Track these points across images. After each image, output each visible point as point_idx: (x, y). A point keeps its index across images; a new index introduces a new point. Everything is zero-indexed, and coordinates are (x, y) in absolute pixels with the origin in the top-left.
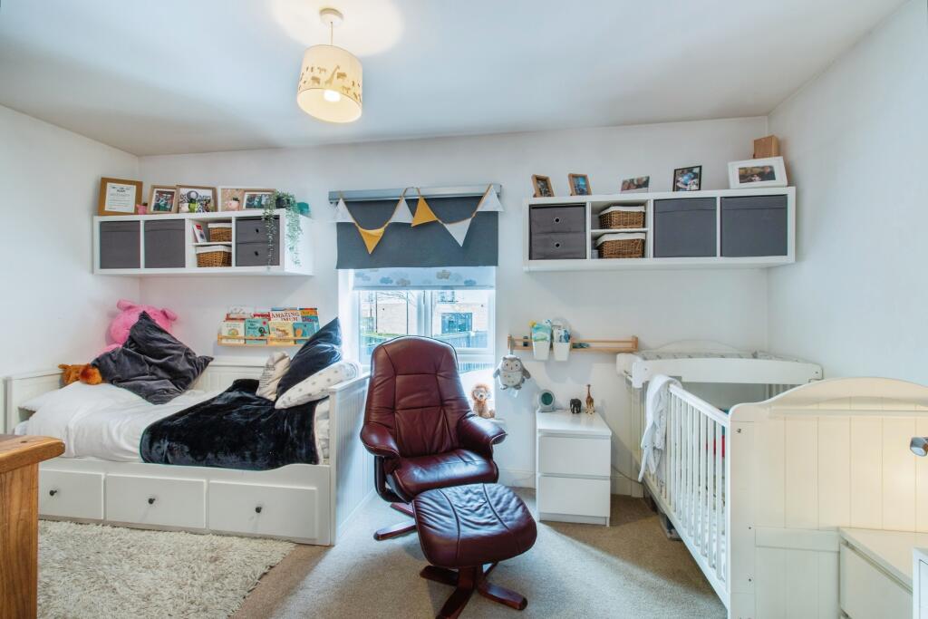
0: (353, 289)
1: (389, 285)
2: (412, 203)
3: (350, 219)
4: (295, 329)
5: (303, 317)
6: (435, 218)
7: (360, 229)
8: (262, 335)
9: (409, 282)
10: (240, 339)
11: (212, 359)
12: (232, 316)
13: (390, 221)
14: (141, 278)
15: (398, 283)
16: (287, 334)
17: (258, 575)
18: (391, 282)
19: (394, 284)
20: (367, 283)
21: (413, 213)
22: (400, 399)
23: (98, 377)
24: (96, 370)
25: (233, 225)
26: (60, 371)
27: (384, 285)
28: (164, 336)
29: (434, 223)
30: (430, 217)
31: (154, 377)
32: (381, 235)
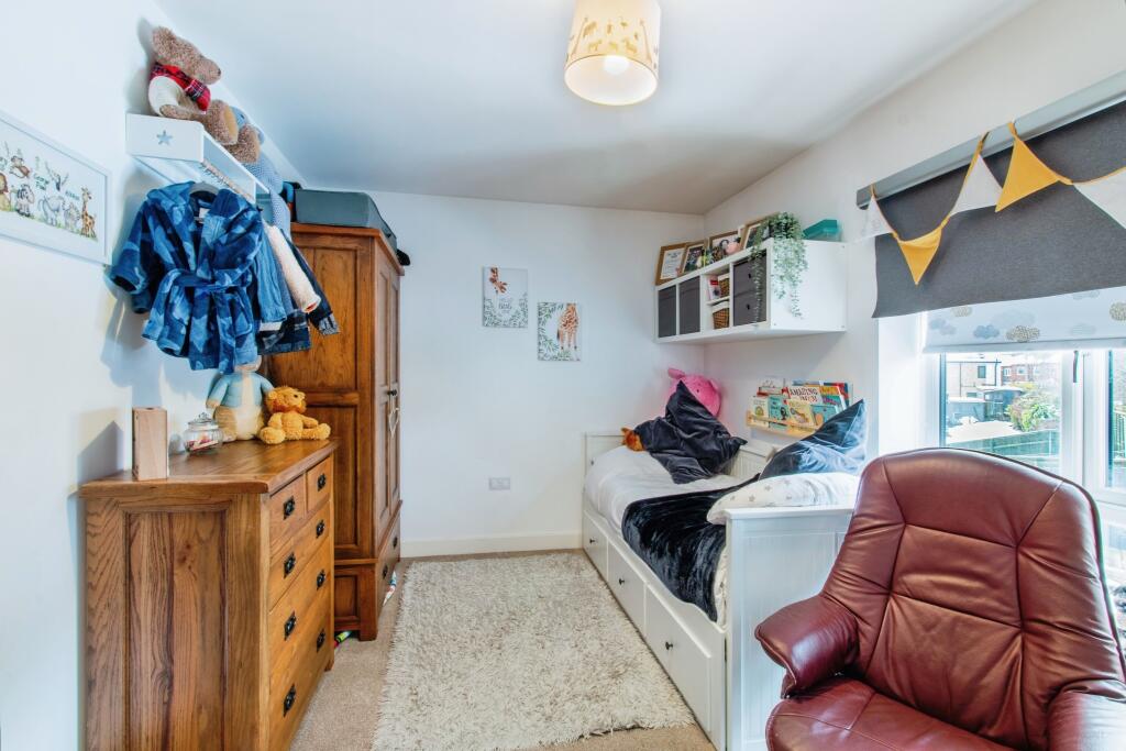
0: (926, 350)
1: (991, 340)
2: (998, 161)
3: (886, 229)
4: (814, 414)
5: (823, 397)
6: (1056, 178)
7: (900, 242)
8: (784, 419)
9: (1036, 333)
10: (765, 421)
11: (745, 442)
12: (764, 390)
13: (953, 213)
14: (705, 344)
15: (1009, 336)
16: (807, 420)
17: (616, 725)
18: (997, 334)
19: (1002, 338)
20: (948, 339)
21: (1001, 181)
22: (908, 571)
23: (638, 444)
24: (638, 437)
25: (730, 275)
26: (622, 434)
27: (981, 340)
28: (696, 410)
29: (1056, 188)
30: (1042, 177)
31: (682, 453)
32: (937, 245)
